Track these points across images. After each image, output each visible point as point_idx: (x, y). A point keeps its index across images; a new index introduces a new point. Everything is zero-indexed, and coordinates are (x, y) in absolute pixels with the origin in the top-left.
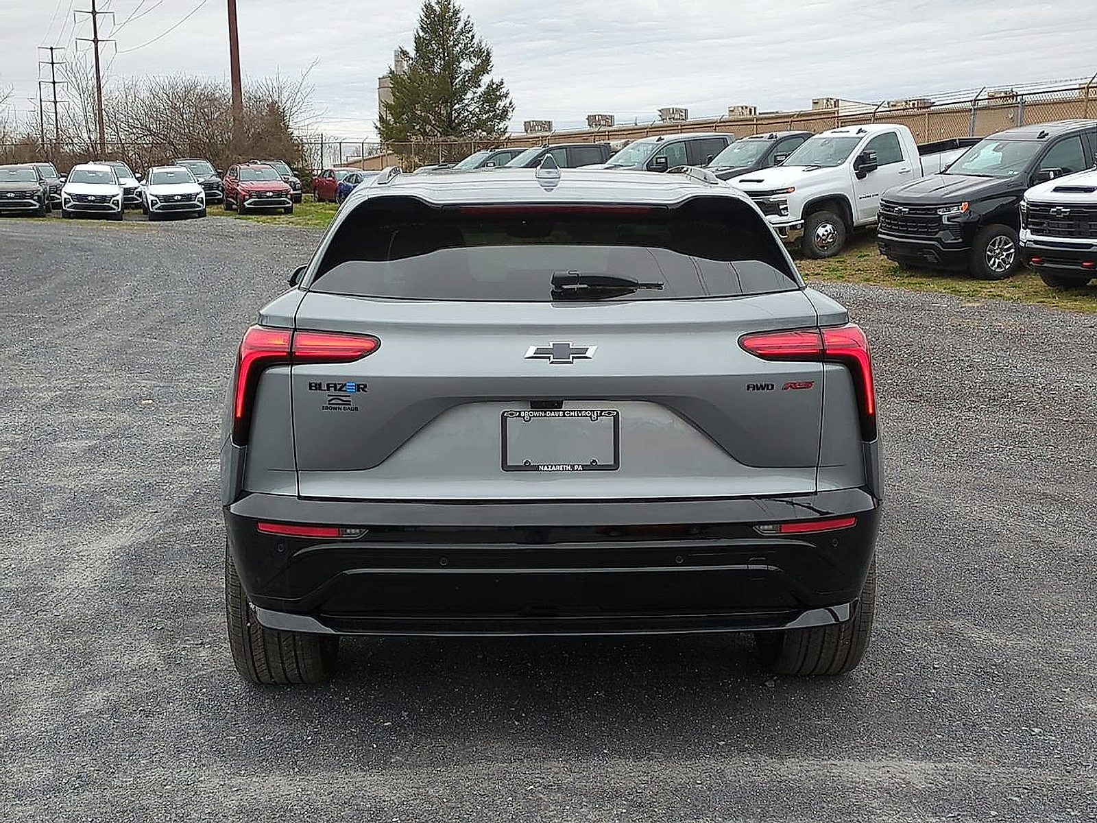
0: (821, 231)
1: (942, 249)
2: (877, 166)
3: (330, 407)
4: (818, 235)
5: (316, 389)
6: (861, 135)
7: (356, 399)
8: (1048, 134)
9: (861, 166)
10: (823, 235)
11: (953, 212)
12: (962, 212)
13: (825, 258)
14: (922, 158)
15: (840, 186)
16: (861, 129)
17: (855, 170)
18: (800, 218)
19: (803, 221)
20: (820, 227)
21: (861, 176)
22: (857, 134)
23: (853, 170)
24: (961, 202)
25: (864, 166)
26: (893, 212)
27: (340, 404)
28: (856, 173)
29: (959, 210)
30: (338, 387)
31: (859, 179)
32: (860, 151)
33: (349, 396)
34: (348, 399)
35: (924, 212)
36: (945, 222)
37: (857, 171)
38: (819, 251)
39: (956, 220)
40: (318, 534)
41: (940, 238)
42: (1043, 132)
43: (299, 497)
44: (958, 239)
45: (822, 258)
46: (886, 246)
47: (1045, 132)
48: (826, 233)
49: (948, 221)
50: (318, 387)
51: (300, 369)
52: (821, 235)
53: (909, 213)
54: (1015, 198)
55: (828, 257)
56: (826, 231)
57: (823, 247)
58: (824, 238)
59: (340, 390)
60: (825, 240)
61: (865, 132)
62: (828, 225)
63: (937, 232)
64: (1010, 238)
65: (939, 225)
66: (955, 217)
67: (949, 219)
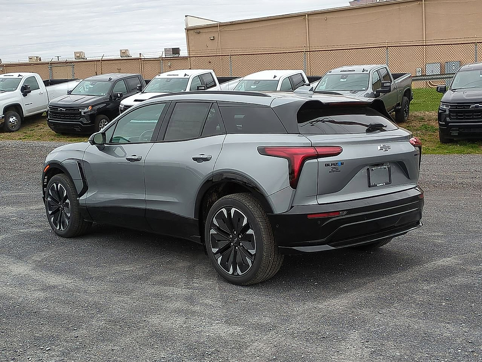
0: (11, 120)
1: (82, 125)
2: (31, 91)
3: (333, 171)
4: (10, 122)
5: (328, 166)
6: (20, 77)
7: (340, 167)
8: (112, 79)
9: (24, 91)
10: (13, 121)
11: (86, 110)
12: (90, 110)
13: (14, 132)
14: (46, 88)
15: (17, 100)
16: (19, 75)
17: (22, 93)
18: (2, 114)
19: (4, 115)
20: (11, 118)
21: (25, 95)
22: (18, 76)
23: (21, 92)
24: (89, 106)
25: (25, 91)
26: (57, 110)
27: (335, 170)
28: (23, 94)
29: (88, 109)
30: (335, 164)
31: (24, 96)
32: (22, 84)
33: (338, 167)
34: (338, 168)
35: (73, 110)
36: (83, 114)
37: (23, 93)
38: (10, 128)
39: (87, 113)
40: (332, 215)
41: (82, 121)
42: (110, 78)
43: (318, 204)
44: (89, 121)
45: (13, 131)
46: (54, 125)
47: (111, 78)
48: (14, 121)
49: (84, 114)
50: (328, 165)
51: (320, 160)
52: (12, 121)
53: (66, 111)
54: (105, 104)
55: (15, 131)
56: (14, 120)
57: (12, 127)
58: (13, 123)
59: (336, 165)
60: (13, 124)
61: (22, 76)
62: (14, 117)
63: (80, 118)
64: (107, 121)
65: (80, 116)
66: (87, 112)
67: (84, 113)
